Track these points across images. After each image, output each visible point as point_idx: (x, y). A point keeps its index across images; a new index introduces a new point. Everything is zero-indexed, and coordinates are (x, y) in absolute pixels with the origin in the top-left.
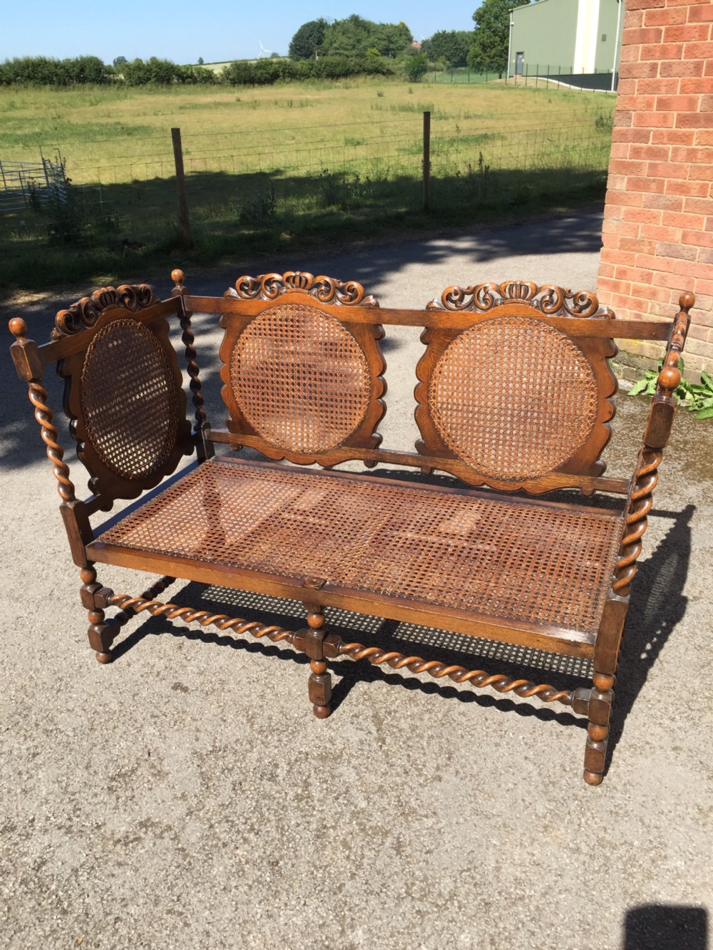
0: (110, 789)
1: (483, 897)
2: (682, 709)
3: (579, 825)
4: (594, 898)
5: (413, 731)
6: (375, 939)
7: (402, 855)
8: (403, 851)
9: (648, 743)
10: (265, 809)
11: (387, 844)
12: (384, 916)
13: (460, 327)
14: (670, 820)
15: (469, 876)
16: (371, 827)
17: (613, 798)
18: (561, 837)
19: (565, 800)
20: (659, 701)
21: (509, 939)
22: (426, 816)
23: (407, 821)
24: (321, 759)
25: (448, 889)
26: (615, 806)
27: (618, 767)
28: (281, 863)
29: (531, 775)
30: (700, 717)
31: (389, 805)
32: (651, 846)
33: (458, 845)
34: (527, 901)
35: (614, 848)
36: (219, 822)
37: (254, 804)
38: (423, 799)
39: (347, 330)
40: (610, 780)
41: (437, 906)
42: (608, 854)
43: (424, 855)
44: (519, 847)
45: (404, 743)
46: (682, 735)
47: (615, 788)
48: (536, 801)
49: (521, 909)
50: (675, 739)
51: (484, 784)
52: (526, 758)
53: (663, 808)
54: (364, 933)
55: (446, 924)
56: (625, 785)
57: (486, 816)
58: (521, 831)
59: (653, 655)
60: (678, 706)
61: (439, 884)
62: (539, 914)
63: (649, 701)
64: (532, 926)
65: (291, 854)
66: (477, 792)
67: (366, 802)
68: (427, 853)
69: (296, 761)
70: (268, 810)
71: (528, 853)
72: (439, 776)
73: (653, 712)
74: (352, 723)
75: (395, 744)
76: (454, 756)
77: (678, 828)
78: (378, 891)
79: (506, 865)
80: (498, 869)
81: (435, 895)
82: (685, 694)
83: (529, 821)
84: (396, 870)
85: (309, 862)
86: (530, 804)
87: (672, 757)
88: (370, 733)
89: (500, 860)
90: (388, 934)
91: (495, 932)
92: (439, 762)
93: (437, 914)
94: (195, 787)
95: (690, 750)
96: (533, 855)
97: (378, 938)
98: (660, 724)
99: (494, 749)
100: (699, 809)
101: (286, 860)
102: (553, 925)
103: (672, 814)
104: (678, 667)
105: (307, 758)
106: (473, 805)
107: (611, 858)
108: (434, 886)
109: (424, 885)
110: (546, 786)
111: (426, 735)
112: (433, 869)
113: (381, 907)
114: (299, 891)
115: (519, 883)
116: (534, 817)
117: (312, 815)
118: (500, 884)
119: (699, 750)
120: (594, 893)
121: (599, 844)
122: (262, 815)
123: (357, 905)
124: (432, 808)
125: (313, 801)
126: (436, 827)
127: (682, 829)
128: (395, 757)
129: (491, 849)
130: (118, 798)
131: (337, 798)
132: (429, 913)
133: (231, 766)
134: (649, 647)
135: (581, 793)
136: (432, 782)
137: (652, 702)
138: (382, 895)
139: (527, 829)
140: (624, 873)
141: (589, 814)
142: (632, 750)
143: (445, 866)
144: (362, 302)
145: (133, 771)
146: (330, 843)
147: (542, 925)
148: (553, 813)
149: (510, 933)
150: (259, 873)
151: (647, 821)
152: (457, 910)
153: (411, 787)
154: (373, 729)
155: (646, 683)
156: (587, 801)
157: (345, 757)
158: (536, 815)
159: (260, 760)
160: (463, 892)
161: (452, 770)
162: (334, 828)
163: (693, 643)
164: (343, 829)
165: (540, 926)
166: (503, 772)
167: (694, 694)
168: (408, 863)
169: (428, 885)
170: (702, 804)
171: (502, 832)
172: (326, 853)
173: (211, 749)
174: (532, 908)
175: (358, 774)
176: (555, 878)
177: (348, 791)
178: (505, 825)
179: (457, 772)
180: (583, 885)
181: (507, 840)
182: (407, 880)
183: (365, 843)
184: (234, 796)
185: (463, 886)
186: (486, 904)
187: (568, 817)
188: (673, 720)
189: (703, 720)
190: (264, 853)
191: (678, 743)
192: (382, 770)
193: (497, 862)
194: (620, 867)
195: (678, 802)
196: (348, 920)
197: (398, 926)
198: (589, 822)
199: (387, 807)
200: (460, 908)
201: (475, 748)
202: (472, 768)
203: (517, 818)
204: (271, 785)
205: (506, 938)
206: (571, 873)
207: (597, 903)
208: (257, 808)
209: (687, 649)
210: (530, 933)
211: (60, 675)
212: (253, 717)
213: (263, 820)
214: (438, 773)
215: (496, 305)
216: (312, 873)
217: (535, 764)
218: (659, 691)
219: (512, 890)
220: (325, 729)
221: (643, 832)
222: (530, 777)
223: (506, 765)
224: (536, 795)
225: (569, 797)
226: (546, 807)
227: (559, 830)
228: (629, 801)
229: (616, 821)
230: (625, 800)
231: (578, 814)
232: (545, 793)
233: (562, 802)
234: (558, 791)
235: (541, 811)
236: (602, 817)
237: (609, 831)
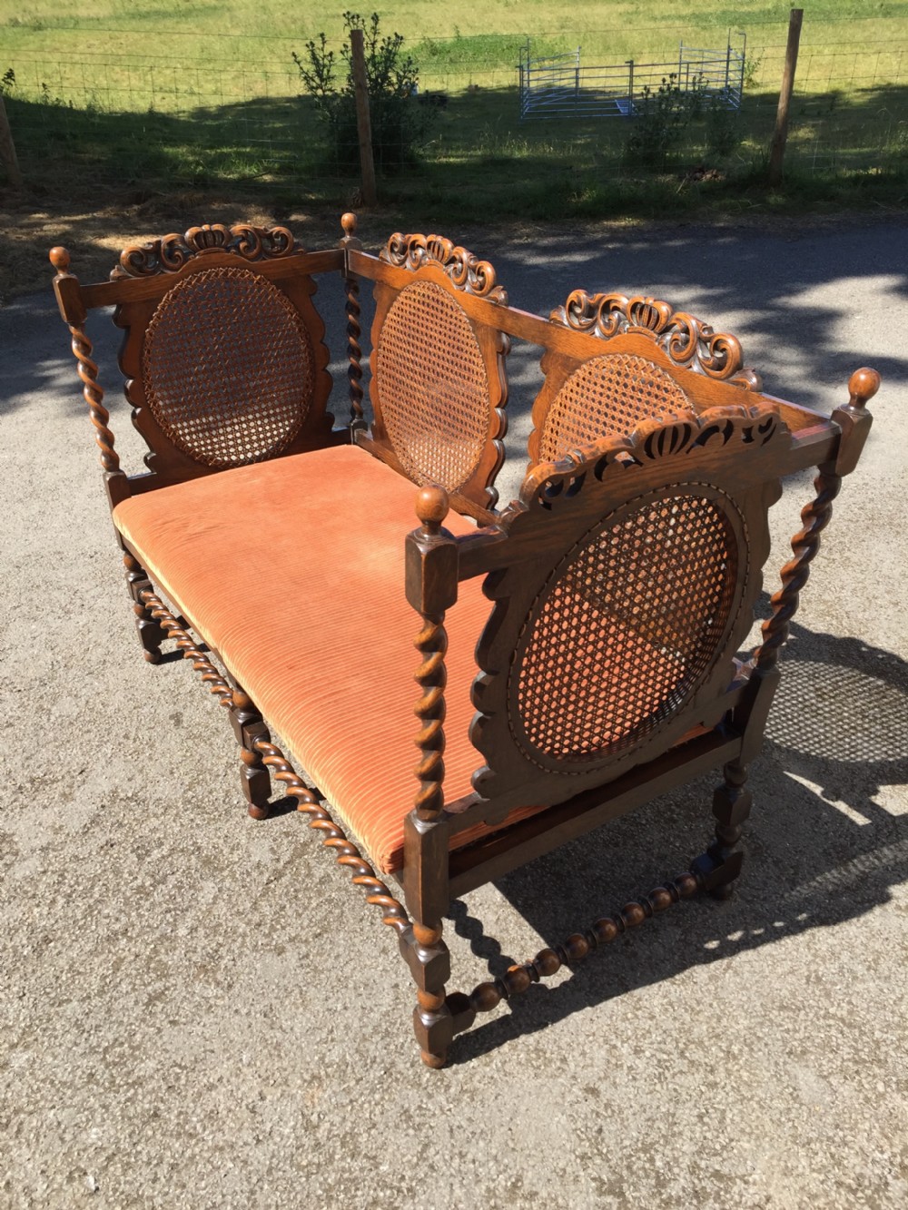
0: (20, 788)
1: (162, 1106)
2: (670, 1047)
3: (351, 1101)
4: (258, 1192)
5: (321, 882)
6: (27, 1073)
7: (147, 1008)
8: (154, 1005)
9: (564, 1060)
10: (101, 883)
11: (150, 988)
12: (60, 1058)
13: (580, 356)
14: (460, 1171)
15: (177, 1074)
16: (160, 961)
17: (430, 1096)
18: (316, 1100)
19: (373, 1062)
20: (652, 1018)
21: (127, 1166)
22: (218, 984)
23: (196, 977)
24: (204, 862)
25: (142, 1073)
26: (420, 1108)
27: (487, 1065)
28: (52, 944)
29: (376, 1009)
30: (681, 1072)
31: (203, 948)
32: (395, 1184)
33: (207, 1036)
34: (193, 1142)
35: (353, 1156)
36: (53, 872)
37: (99, 871)
38: (239, 964)
39: (474, 332)
40: (456, 1073)
41: (112, 1083)
42: (337, 1157)
43: (165, 1023)
44: (259, 1080)
45: (296, 891)
46: (622, 1077)
47: (448, 1087)
48: (343, 1041)
49: (177, 1145)
50: (606, 1077)
51: (316, 987)
52: (396, 986)
53: (473, 1150)
54: (28, 1060)
55: (97, 1106)
56: (466, 1091)
57: (273, 1023)
58: (285, 1064)
59: (730, 950)
60: (669, 1040)
61: (142, 1061)
62: (186, 1165)
63: (638, 1009)
64: (163, 1170)
65: (69, 941)
66: (297, 991)
67: (186, 932)
68: (171, 1022)
69: (182, 851)
70: (104, 885)
71: (260, 1094)
72: (284, 948)
73: (621, 1026)
74: (275, 840)
75: (286, 887)
76: (325, 936)
77: (456, 1187)
78: (87, 1027)
79: (224, 1089)
80: (211, 1087)
81: (125, 1070)
82: (701, 1030)
83: (308, 1059)
84: (125, 1020)
85: (72, 959)
86: (333, 1040)
87: (569, 1098)
88: (278, 860)
89: (225, 1080)
90: (42, 1077)
91: (125, 1149)
92: (303, 933)
93: (102, 1090)
94: (75, 826)
95: (607, 1106)
96: (263, 1099)
97: (31, 1074)
98: (615, 1047)
99: (376, 953)
100: (514, 1185)
101: (59, 945)
102: (184, 1186)
103: (472, 1166)
104: (744, 988)
105: (193, 853)
106: (274, 1001)
107: (335, 1163)
108: (136, 1059)
109: (128, 1051)
110: (376, 1031)
111: (327, 895)
112: (156, 1043)
113: (70, 1046)
114: (33, 981)
115: (211, 1118)
116: (316, 1058)
117: (129, 915)
118: (191, 1105)
119: (621, 1111)
120: (266, 1187)
121: (345, 1137)
122: (92, 887)
123: (55, 1029)
124: (235, 979)
125: (147, 900)
126: (212, 1002)
127: (458, 1192)
128: (268, 901)
129: (232, 1061)
130: (15, 801)
131: (168, 911)
132: (97, 1084)
133: (126, 822)
134: (736, 936)
135: (401, 1066)
136: (270, 950)
137: (639, 1013)
138: (85, 1035)
139: (294, 1067)
140: (325, 1191)
141: (377, 1096)
142: (533, 1055)
143: (169, 1047)
144: (491, 295)
145: (53, 782)
146: (110, 952)
147: (175, 1178)
148: (343, 1067)
149: (137, 1161)
150: (25, 942)
151: (432, 1151)
152: (123, 1100)
153: (243, 944)
154: (286, 858)
155: (666, 984)
156: (397, 1080)
157: (225, 873)
158: (322, 1059)
159: (154, 830)
160: (150, 1086)
161: (304, 949)
162: (130, 939)
163: (813, 967)
164: (136, 947)
165: (171, 1177)
166: (351, 986)
167: (717, 1036)
168: (143, 1020)
169: (132, 1055)
170: (526, 1182)
171: (265, 1051)
172: (96, 960)
173: (130, 795)
174: (188, 1153)
175: (215, 898)
176: (250, 1140)
177: (187, 910)
178: (278, 1046)
179: (307, 956)
180: (265, 1169)
181: (258, 1064)
182: (120, 1036)
183: (134, 972)
184: (94, 853)
185: (158, 1080)
186: (156, 1115)
187: (352, 1083)
188: (638, 1051)
189: (680, 1079)
190: (53, 925)
191: (602, 1087)
192: (241, 909)
193: (220, 1080)
194: (330, 1181)
195: (499, 1158)
196: (30, 1039)
197: (60, 1075)
198: (366, 1106)
199: (199, 950)
200: (128, 1100)
201: (356, 941)
202: (326, 961)
203: (300, 1047)
204: (133, 862)
205: (128, 1163)
206: (272, 1147)
207: (255, 1201)
208: (95, 879)
209: (792, 972)
210: (152, 1177)
211: (108, 658)
212: (198, 783)
213: (88, 892)
214: (288, 946)
215: (620, 333)
216: (62, 972)
217: (397, 998)
218: (671, 1004)
219: (195, 1119)
220: (244, 832)
221: (409, 1161)
222: (371, 1010)
223: (365, 981)
224: (351, 1035)
225: (383, 1061)
226: (344, 1056)
227: (324, 1091)
228: (443, 1113)
229: (397, 1126)
230: (441, 1109)
231: (366, 1089)
232: (364, 1039)
233: (369, 1061)
234: (379, 1047)
235: (334, 1056)
236: (388, 1111)
237: (373, 1131)
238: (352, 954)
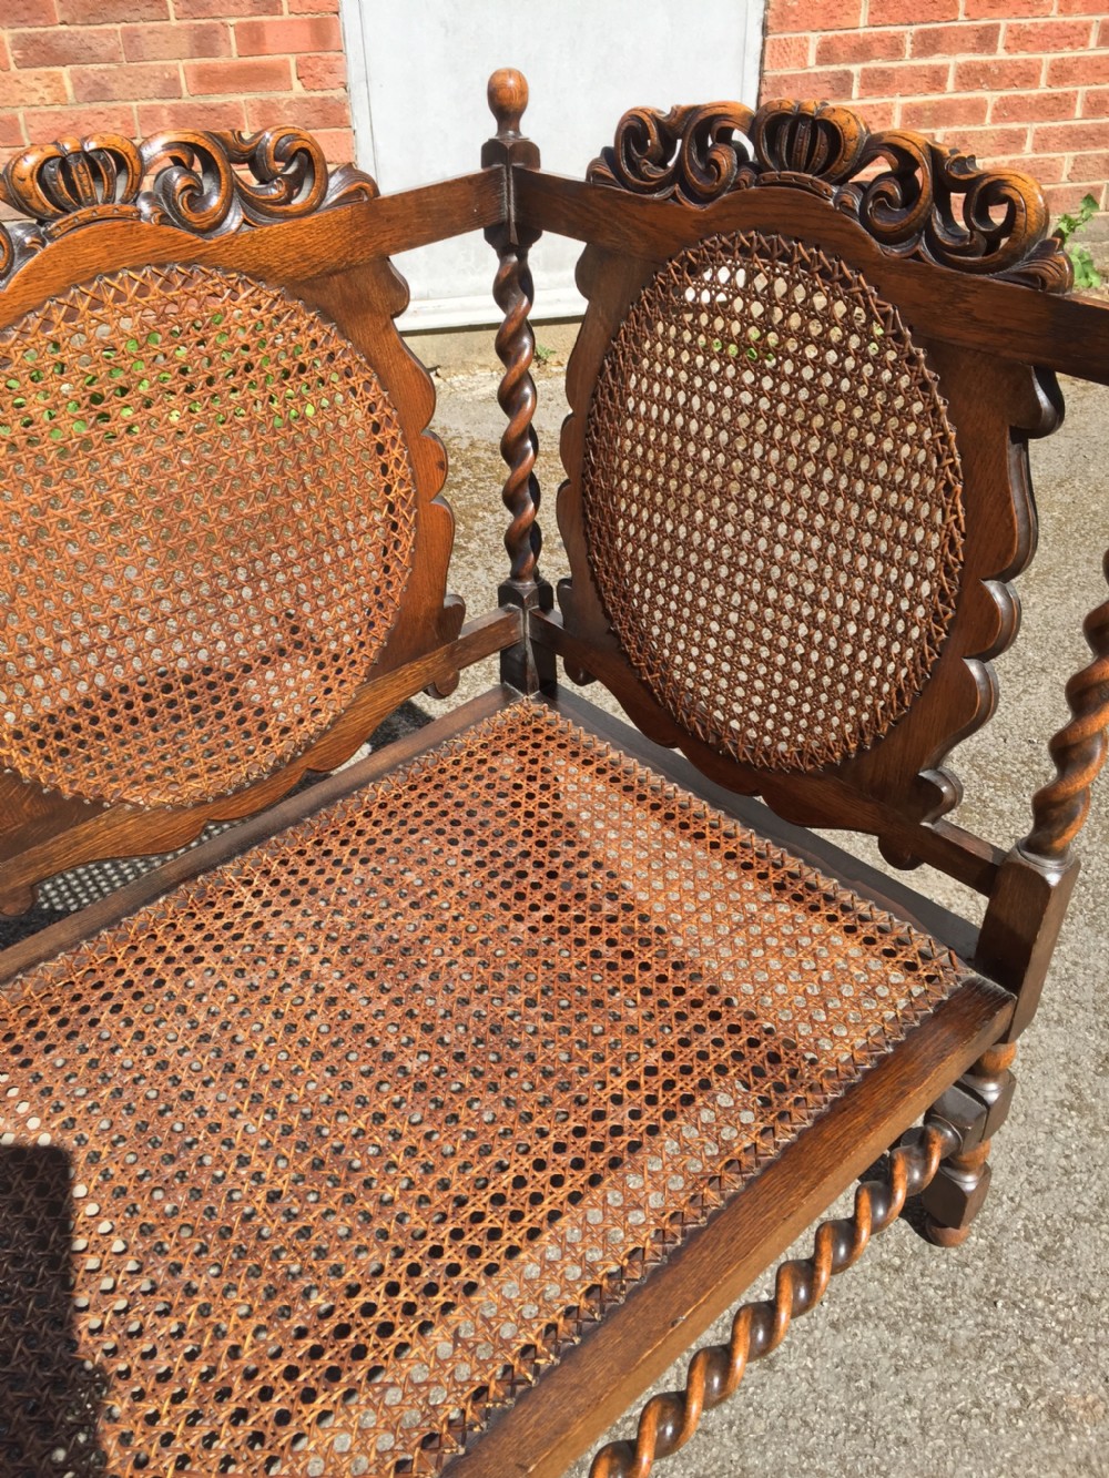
3: (1064, 1342)
14: (1089, 1170)
19: (986, 1326)
29: (892, 1347)
48: (972, 1386)
52: (833, 1325)
83: (1028, 1438)
86: (977, 1404)
99: (779, 1379)
103: (1074, 1158)
110: (932, 1337)
116: (1020, 1422)
135: (974, 1280)
141: (1040, 1303)
148: (1016, 1372)
151: (1083, 1210)
156: (1000, 1281)
158: (1016, 1413)
166: (862, 1407)
187: (1035, 1347)
198: (1061, 1316)
201: (760, 1427)
222: (895, 1354)
223: (842, 1384)
224: (956, 1376)
225: (979, 1311)
226: (996, 1376)
227: (1068, 1392)
228: (1019, 1205)
229: (1070, 1263)
230: (1014, 1211)
231: (1034, 1323)
232: (953, 1351)
233: (989, 1333)
234: (958, 1322)
235: (1005, 1394)
236: (1053, 1284)
237: (1095, 1294)
238: (793, 1424)
